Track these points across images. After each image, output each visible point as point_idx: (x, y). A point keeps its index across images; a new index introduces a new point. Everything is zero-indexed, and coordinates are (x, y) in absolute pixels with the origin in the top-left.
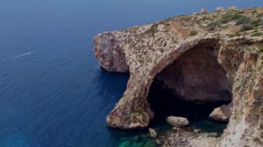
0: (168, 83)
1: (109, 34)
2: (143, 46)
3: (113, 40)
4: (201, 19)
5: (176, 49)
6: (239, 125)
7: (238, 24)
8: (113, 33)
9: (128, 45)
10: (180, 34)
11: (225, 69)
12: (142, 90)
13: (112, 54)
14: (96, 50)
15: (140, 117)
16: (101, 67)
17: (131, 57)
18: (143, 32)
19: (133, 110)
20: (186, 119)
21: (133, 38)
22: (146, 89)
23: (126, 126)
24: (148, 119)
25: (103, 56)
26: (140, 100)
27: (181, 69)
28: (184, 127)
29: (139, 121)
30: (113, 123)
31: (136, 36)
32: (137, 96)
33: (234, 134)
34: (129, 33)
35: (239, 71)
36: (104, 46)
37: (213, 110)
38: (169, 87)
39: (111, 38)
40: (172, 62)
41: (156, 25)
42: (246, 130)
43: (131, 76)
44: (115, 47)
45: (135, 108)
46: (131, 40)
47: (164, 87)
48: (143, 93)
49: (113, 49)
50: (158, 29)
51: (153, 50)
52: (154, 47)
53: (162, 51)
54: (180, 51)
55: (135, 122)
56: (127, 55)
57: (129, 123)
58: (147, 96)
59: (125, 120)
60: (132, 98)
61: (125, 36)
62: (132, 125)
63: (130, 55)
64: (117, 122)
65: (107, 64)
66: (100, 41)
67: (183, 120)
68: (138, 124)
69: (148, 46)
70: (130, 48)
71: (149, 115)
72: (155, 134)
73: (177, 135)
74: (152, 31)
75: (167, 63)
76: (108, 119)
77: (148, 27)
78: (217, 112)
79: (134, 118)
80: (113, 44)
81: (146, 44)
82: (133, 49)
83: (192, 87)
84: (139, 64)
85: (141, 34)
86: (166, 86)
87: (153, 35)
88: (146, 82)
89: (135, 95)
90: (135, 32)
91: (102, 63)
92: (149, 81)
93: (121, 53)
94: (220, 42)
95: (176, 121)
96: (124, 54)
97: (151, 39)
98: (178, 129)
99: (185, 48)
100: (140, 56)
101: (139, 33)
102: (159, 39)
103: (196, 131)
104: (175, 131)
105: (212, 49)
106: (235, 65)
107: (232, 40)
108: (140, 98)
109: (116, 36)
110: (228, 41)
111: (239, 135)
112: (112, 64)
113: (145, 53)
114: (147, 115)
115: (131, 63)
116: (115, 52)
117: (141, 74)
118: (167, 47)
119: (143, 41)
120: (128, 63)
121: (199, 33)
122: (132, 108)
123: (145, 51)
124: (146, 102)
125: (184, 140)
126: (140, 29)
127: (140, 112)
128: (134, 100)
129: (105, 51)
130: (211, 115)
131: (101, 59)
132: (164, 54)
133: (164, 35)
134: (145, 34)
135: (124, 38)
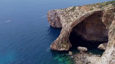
0: (79, 33)
1: (54, 11)
2: (69, 16)
3: (55, 13)
4: (96, 4)
5: (83, 16)
6: (110, 49)
7: (113, 5)
8: (56, 10)
9: (62, 16)
10: (86, 10)
11: (106, 25)
12: (66, 34)
13: (55, 19)
14: (48, 18)
15: (65, 46)
16: (50, 25)
17: (63, 20)
18: (69, 10)
19: (62, 43)
20: (86, 48)
21: (64, 12)
22: (68, 34)
23: (59, 49)
24: (69, 47)
25: (51, 21)
26: (65, 38)
27: (85, 26)
28: (85, 52)
29: (65, 48)
30: (53, 48)
31: (66, 11)
32: (64, 36)
33: (108, 53)
34: (63, 10)
35: (112, 24)
36: (52, 16)
37: (99, 45)
38: (80, 35)
39: (55, 12)
40: (81, 22)
41: (75, 7)
42: (113, 51)
43: (63, 29)
44: (56, 16)
45: (63, 42)
46: (64, 13)
47: (77, 34)
48: (67, 35)
49: (55, 17)
50: (76, 8)
51: (73, 17)
52: (73, 16)
53: (77, 17)
54: (84, 17)
55: (63, 48)
56: (61, 19)
57: (60, 48)
58: (69, 36)
59: (58, 47)
60: (62, 37)
61: (61, 12)
62: (61, 49)
63: (62, 19)
64: (55, 47)
65: (53, 24)
66: (50, 14)
67: (85, 49)
68: (64, 49)
69: (71, 15)
70: (63, 16)
71: (70, 46)
72: (72, 54)
73: (82, 55)
74: (73, 9)
75: (79, 22)
76: (51, 46)
77: (71, 8)
78: (101, 46)
79: (63, 46)
80: (56, 15)
81: (70, 15)
82: (64, 17)
83: (90, 34)
84: (66, 23)
85: (68, 11)
86: (78, 34)
87: (73, 11)
88: (69, 30)
89: (63, 36)
90: (65, 10)
91: (51, 23)
92: (70, 30)
93: (59, 19)
94: (104, 12)
95: (81, 49)
96: (60, 19)
97: (73, 13)
98: (82, 52)
99: (87, 15)
100: (67, 20)
101: (67, 10)
102: (76, 12)
103: (91, 54)
104: (81, 53)
105: (100, 16)
106: (110, 22)
107: (109, 10)
108: (65, 37)
109: (57, 11)
110: (107, 10)
111: (110, 53)
112: (55, 24)
113: (69, 19)
114: (68, 45)
115: (63, 23)
116: (56, 19)
117: (67, 27)
118: (79, 15)
119: (69, 14)
120: (61, 23)
121: (94, 9)
122: (62, 42)
123: (69, 17)
124: (68, 39)
125: (84, 57)
126: (68, 8)
127: (65, 44)
128: (63, 38)
129: (52, 18)
130: (98, 47)
131: (50, 22)
132: (77, 18)
133: (78, 11)
134: (70, 10)
135: (60, 13)
